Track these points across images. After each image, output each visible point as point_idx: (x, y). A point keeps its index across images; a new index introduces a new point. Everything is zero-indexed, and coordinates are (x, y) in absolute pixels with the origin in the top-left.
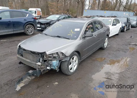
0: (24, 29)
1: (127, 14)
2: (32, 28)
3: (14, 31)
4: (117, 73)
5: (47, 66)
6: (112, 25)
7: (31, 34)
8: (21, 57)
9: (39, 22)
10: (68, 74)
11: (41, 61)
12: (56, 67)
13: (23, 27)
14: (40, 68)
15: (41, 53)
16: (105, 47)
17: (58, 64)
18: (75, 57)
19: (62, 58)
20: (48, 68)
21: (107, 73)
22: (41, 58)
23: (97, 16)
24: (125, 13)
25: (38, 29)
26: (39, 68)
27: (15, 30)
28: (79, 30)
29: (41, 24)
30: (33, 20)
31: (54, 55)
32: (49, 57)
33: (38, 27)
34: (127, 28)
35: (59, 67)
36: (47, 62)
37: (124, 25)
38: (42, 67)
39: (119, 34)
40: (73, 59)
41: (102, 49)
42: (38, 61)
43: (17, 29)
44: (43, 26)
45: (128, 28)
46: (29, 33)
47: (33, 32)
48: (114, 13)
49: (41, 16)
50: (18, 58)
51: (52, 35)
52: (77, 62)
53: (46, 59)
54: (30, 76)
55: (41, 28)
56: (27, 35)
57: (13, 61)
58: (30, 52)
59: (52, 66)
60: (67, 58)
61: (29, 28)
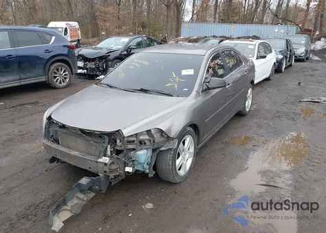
0: (46, 73)
1: (282, 31)
2: (64, 72)
3: (20, 79)
4: (286, 172)
5: (126, 165)
6: (257, 58)
7: (63, 84)
8: (55, 146)
9: (79, 55)
10: (174, 181)
11: (109, 153)
12: (145, 165)
13: (42, 70)
14: (107, 170)
15: (109, 134)
16: (247, 110)
17: (150, 159)
18: (188, 139)
19: (160, 142)
20: (129, 169)
21: (264, 173)
22: (109, 146)
23: (214, 36)
24: (276, 29)
25: (79, 71)
26: (105, 172)
27: (23, 76)
28: (191, 72)
29: (85, 59)
30: (65, 51)
31: (141, 138)
32: (129, 142)
33: (80, 68)
34: (286, 64)
35: (153, 165)
36: (125, 156)
37: (280, 57)
38: (114, 167)
39: (272, 78)
40: (184, 143)
41: (240, 114)
42: (102, 154)
43: (28, 75)
44: (91, 65)
45: (288, 64)
46: (58, 83)
47: (67, 80)
48: (253, 29)
49: (78, 40)
50: (46, 147)
51: (126, 88)
52: (192, 150)
53: (122, 148)
54: (82, 191)
55: (87, 69)
56: (55, 88)
57: (28, 154)
58: (80, 133)
59: (136, 163)
60: (172, 142)
61: (58, 70)
